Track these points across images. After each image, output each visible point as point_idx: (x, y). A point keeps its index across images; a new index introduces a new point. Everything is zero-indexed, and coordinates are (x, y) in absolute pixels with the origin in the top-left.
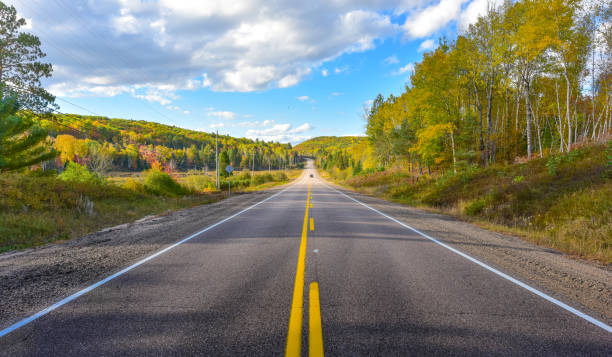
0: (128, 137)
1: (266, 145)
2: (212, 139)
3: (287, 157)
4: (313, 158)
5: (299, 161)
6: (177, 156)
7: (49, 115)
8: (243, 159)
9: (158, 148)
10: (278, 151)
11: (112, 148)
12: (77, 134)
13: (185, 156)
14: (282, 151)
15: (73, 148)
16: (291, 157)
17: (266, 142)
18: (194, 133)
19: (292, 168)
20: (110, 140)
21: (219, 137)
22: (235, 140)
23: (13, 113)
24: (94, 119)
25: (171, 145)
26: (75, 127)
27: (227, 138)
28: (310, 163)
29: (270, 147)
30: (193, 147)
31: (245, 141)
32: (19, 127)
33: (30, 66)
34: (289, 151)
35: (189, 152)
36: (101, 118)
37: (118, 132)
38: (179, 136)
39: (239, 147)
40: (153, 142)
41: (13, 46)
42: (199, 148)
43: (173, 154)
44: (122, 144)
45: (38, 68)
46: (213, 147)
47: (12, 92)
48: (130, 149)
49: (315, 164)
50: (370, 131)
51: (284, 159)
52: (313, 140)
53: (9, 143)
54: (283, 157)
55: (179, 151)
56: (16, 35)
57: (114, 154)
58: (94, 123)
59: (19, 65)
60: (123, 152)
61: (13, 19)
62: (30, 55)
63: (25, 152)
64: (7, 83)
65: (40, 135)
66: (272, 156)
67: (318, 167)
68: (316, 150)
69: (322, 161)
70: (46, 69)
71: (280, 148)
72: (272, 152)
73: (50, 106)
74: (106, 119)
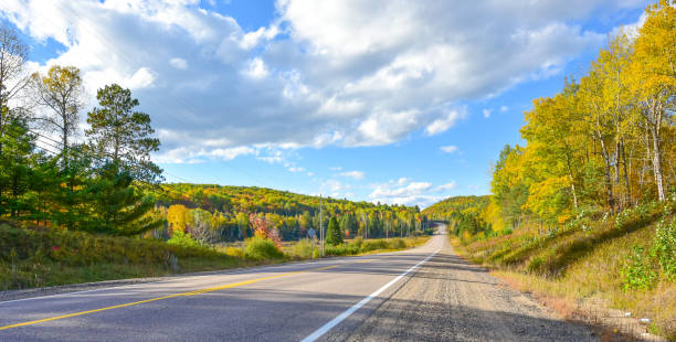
0: (238, 205)
1: (390, 209)
2: (327, 204)
3: (413, 222)
4: (446, 223)
5: (428, 227)
6: (288, 224)
7: (157, 186)
8: (361, 225)
9: (268, 216)
10: (401, 216)
11: (222, 218)
12: (188, 204)
13: (297, 224)
14: (406, 215)
15: (184, 218)
16: (418, 223)
17: (390, 205)
18: (308, 198)
19: (419, 234)
20: (221, 209)
21: (335, 201)
22: (354, 204)
23: (126, 186)
24: (206, 187)
25: (283, 212)
26: (187, 196)
27: (345, 202)
28: (442, 228)
29: (393, 211)
30: (306, 213)
31: (364, 205)
32: (131, 200)
33: (141, 141)
34: (416, 215)
35: (302, 219)
36: (213, 186)
37: (229, 200)
38: (292, 202)
39: (357, 212)
40: (264, 209)
41: (128, 125)
42: (312, 214)
43: (284, 223)
44: (232, 213)
45: (148, 142)
46: (328, 214)
47: (126, 167)
48: (239, 218)
49: (447, 230)
50: (496, 188)
51: (409, 225)
52: (447, 201)
53: (122, 214)
54: (409, 222)
55: (290, 218)
56: (130, 115)
57: (224, 224)
58: (205, 191)
59: (132, 142)
60: (233, 221)
61: (129, 100)
62: (141, 132)
63: (135, 222)
64: (122, 159)
65: (148, 206)
66: (396, 221)
67: (451, 232)
68: (449, 214)
69: (456, 225)
70: (153, 144)
71: (404, 212)
72: (395, 217)
73: (157, 178)
74: (218, 187)
